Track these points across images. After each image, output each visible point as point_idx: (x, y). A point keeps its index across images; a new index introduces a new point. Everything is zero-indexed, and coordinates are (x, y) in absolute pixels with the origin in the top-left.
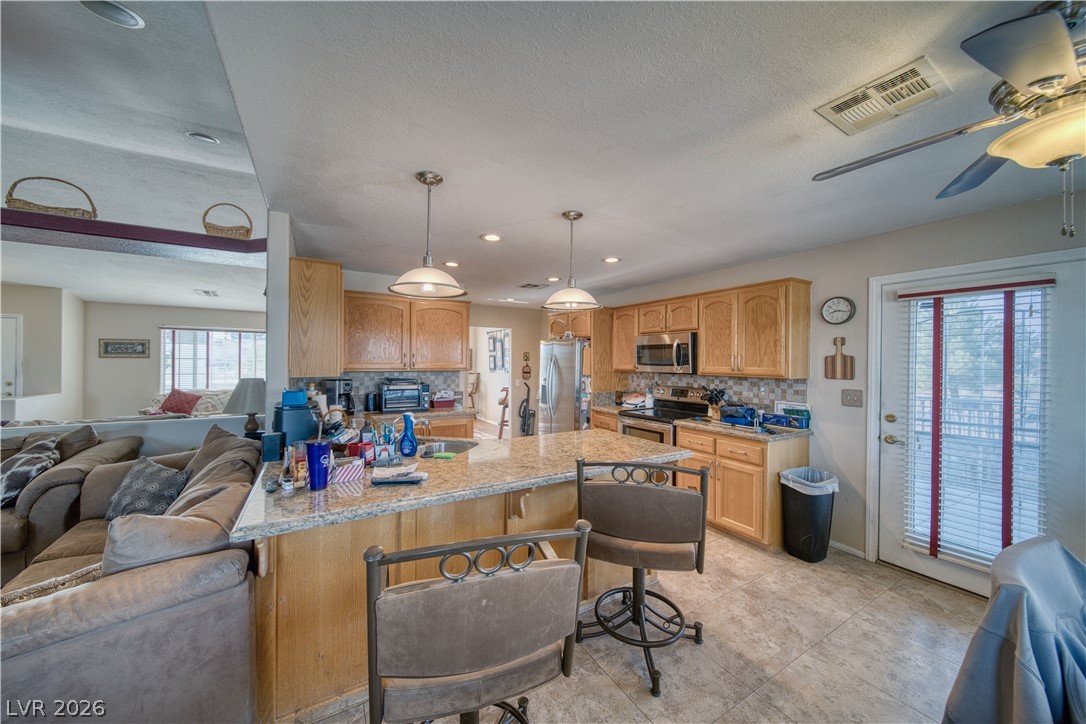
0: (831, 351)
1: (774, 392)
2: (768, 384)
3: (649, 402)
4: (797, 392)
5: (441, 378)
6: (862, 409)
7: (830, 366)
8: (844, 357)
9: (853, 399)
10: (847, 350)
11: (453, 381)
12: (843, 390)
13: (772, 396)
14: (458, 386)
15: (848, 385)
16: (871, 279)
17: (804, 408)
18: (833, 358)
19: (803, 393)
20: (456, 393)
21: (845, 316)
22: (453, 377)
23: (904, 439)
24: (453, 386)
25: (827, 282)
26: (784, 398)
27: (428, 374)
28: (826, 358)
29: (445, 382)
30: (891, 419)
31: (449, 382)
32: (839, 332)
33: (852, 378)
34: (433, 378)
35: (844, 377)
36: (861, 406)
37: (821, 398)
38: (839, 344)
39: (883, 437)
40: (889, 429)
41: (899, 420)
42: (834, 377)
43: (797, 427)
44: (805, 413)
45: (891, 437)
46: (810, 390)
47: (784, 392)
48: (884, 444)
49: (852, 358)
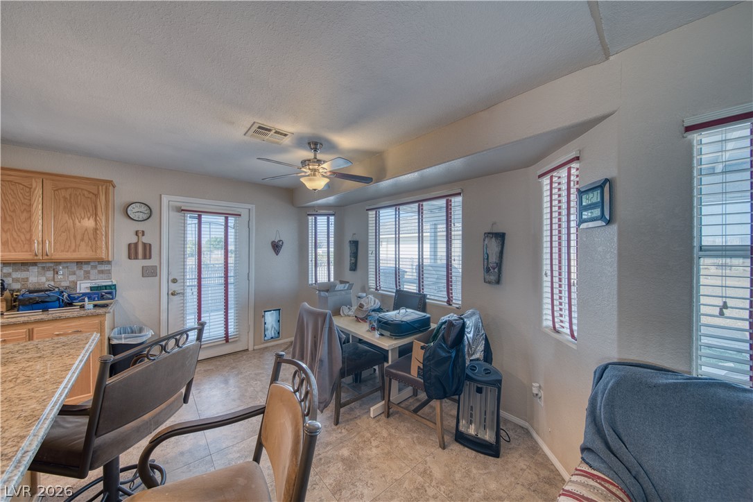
0: (134, 240)
1: (75, 274)
2: (67, 267)
4: (101, 272)
6: (158, 278)
7: (133, 251)
8: (144, 245)
9: (150, 272)
10: (145, 239)
12: (143, 267)
13: (72, 278)
15: (147, 263)
16: (162, 196)
17: (110, 283)
18: (136, 245)
19: (109, 272)
21: (145, 216)
23: (182, 291)
25: (127, 189)
26: (88, 278)
28: (129, 245)
30: (175, 281)
32: (140, 227)
33: (150, 258)
35: (145, 257)
36: (156, 276)
37: (124, 273)
38: (140, 235)
39: (170, 293)
40: (174, 287)
41: (179, 281)
42: (136, 258)
43: (109, 299)
44: (113, 287)
45: (174, 291)
46: (114, 269)
47: (87, 273)
48: (171, 297)
49: (150, 245)
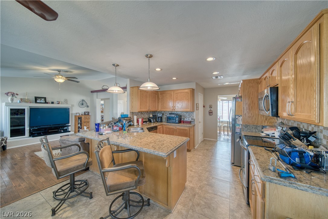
3: (277, 134)
5: (188, 114)
11: (191, 115)
14: (193, 117)
20: (192, 119)
22: (192, 114)
24: (191, 117)
27: (184, 113)
29: (189, 115)
31: (190, 115)
34: (185, 114)
